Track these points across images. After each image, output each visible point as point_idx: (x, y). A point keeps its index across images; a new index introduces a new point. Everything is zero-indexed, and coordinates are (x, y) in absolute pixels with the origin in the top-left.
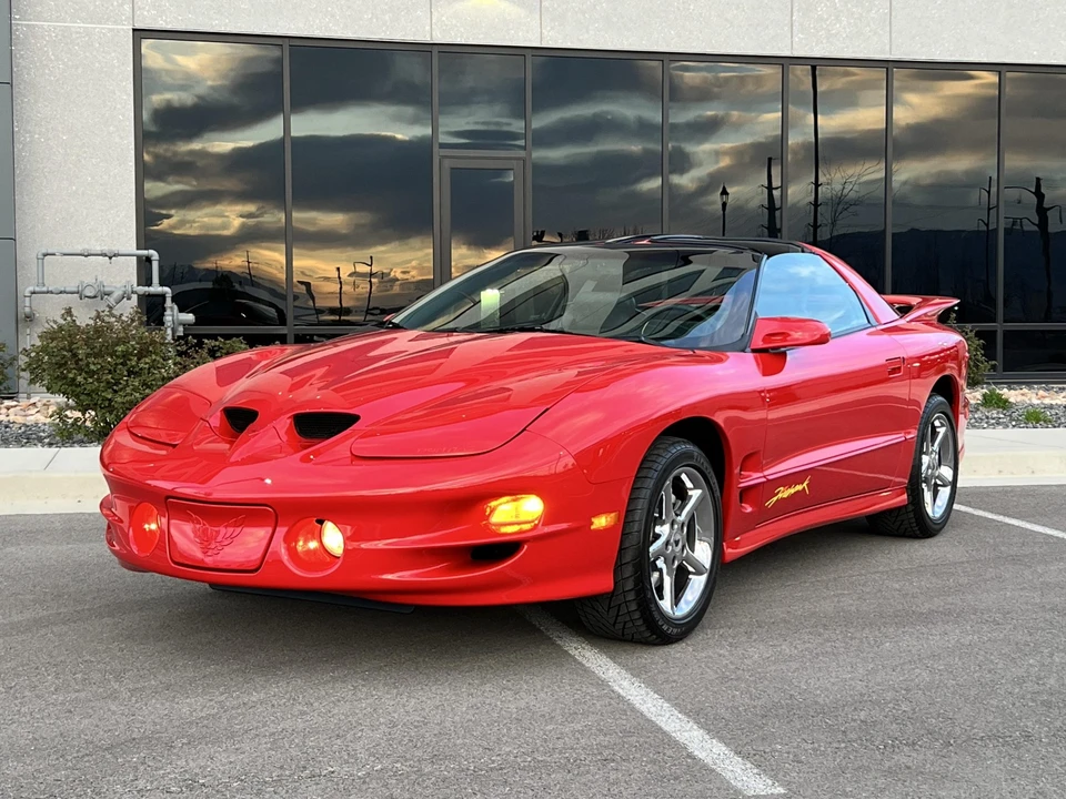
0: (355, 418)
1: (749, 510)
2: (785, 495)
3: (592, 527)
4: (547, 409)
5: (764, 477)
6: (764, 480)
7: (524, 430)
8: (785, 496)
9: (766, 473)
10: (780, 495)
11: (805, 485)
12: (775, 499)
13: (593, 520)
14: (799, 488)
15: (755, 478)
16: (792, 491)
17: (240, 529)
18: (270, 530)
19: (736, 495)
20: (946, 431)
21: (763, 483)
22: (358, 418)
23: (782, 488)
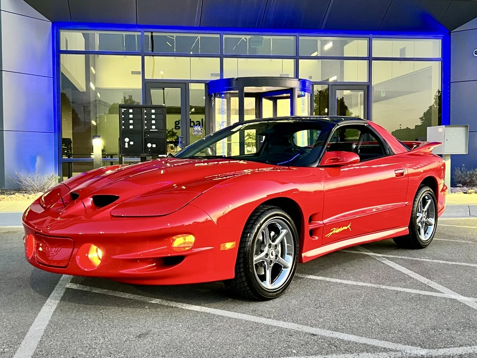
1: (317, 238)
2: (338, 231)
3: (221, 249)
4: (202, 194)
7: (188, 204)
9: (324, 221)
10: (334, 232)
11: (348, 226)
12: (331, 233)
14: (345, 228)
15: (319, 224)
16: (341, 229)
17: (60, 248)
18: (71, 249)
19: (307, 233)
20: (431, 202)
21: (323, 226)
22: (118, 198)
23: (335, 229)
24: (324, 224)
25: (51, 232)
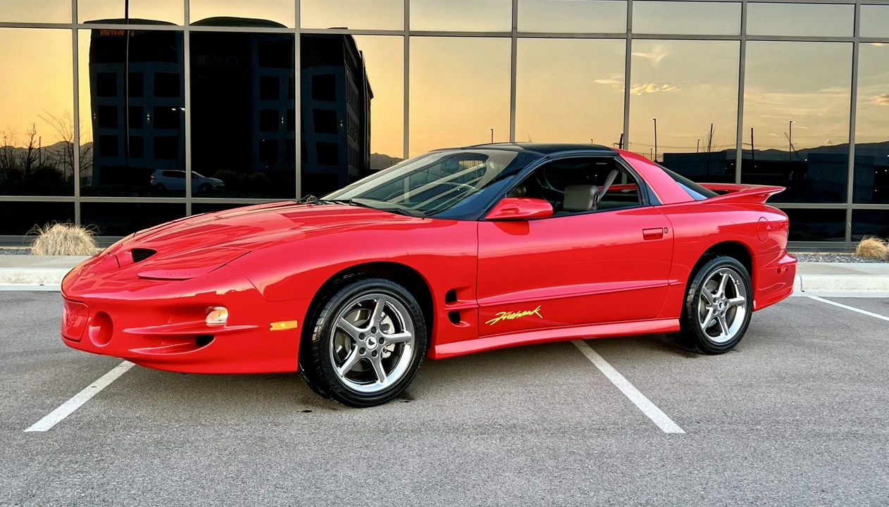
1: (467, 325)
2: (512, 316)
3: (271, 329)
6: (476, 306)
7: (225, 265)
8: (510, 318)
9: (480, 301)
10: (504, 317)
11: (536, 311)
12: (498, 319)
13: (272, 324)
14: (530, 313)
16: (519, 315)
17: (77, 316)
19: (443, 315)
22: (155, 252)
23: (505, 313)
24: (478, 304)
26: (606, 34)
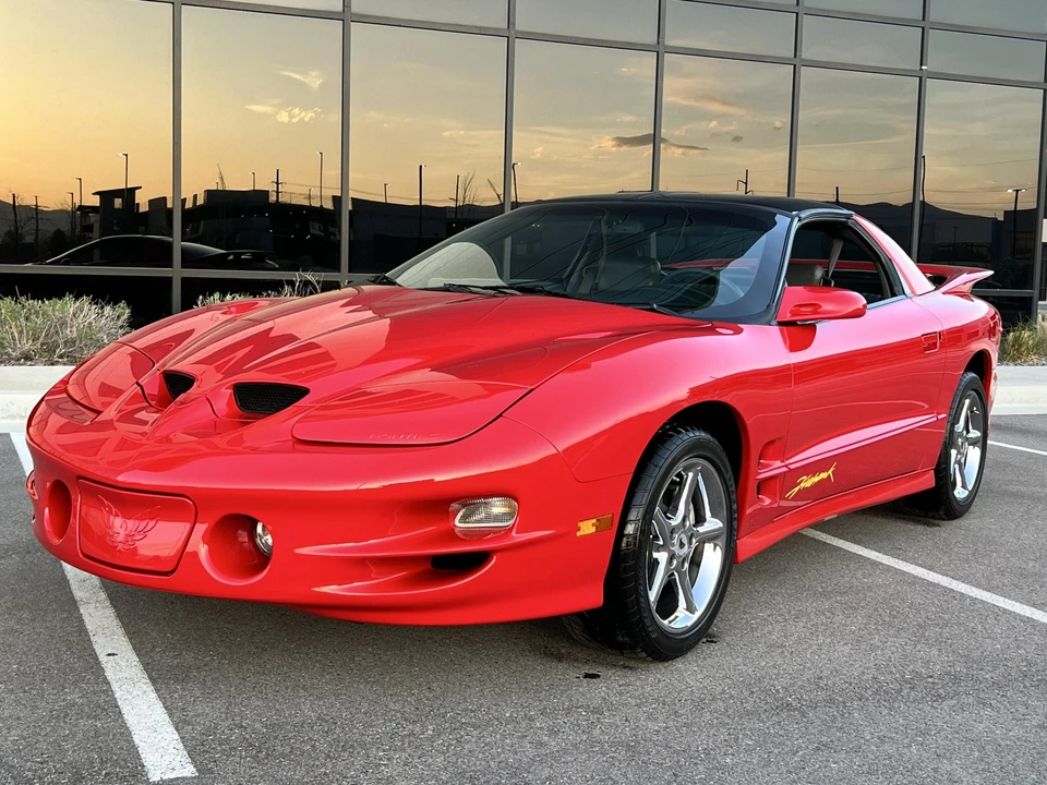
0: (303, 392)
1: (768, 501)
3: (578, 534)
4: (532, 390)
5: (786, 466)
6: (785, 469)
7: (500, 415)
8: (808, 485)
9: (789, 461)
10: (802, 485)
11: (830, 472)
12: (797, 489)
13: (580, 524)
14: (824, 475)
15: (776, 467)
16: (816, 479)
17: (154, 522)
18: (188, 526)
19: (752, 486)
21: (785, 473)
22: (307, 391)
23: (805, 477)
25: (120, 478)
26: (480, 28)
